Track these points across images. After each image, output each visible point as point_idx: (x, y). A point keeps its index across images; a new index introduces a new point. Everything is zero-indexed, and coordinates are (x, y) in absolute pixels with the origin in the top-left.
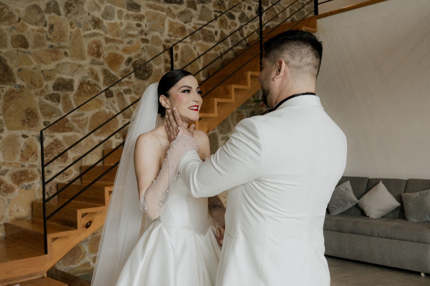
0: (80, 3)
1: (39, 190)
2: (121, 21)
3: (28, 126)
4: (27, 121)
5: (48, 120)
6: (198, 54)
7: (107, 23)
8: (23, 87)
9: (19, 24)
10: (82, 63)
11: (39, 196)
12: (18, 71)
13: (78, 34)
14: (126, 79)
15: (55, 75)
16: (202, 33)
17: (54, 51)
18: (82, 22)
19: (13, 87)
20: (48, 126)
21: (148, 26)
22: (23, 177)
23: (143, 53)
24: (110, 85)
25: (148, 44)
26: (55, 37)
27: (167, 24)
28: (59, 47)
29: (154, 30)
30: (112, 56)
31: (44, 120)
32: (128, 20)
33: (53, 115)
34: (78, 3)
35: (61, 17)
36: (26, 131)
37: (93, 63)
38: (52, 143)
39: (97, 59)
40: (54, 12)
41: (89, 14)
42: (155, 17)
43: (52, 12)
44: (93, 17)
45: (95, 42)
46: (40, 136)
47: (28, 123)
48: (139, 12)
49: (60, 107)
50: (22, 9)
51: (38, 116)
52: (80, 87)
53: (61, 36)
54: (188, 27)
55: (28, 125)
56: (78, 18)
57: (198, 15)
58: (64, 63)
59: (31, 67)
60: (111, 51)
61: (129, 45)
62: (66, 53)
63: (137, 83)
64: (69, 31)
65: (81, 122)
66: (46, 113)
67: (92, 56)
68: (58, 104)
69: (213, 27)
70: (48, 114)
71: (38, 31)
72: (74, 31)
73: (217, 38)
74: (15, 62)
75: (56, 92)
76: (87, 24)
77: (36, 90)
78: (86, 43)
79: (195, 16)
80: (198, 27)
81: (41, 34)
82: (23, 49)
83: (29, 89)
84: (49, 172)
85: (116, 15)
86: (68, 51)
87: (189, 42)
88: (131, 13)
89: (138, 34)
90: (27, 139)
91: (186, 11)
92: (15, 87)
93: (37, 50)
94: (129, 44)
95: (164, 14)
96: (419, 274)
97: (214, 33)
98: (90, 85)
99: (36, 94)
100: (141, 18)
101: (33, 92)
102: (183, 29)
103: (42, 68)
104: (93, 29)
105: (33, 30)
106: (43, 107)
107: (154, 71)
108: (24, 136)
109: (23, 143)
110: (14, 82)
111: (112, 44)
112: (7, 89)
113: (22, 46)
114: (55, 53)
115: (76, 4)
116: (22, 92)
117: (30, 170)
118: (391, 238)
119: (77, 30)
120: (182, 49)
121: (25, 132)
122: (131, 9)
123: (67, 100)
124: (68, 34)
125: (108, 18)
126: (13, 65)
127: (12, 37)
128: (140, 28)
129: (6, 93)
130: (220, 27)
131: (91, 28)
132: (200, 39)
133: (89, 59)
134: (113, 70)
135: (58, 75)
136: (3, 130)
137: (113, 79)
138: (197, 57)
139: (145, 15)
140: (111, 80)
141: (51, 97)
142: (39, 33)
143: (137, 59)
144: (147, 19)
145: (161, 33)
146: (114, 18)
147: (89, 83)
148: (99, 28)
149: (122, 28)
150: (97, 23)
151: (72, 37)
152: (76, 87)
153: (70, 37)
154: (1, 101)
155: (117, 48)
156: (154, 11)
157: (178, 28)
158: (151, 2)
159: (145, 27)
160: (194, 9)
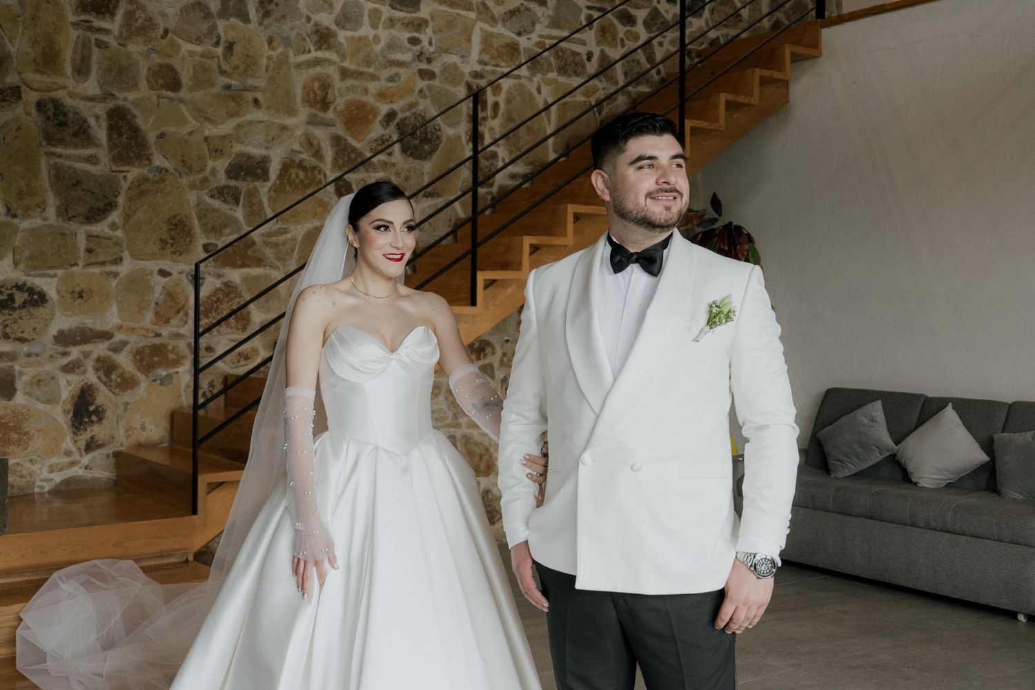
1: (187, 387)
2: (376, 32)
3: (172, 253)
4: (171, 241)
5: (212, 241)
6: (545, 101)
7: (346, 38)
8: (167, 171)
9: (164, 42)
10: (290, 121)
11: (186, 400)
12: (158, 137)
13: (283, 61)
14: (381, 157)
15: (231, 146)
16: (557, 56)
17: (233, 98)
18: (293, 35)
19: (145, 170)
20: (212, 252)
21: (433, 42)
22: (156, 359)
23: (421, 101)
24: (346, 169)
25: (432, 82)
26: (236, 68)
27: (476, 38)
28: (242, 88)
29: (447, 51)
30: (353, 108)
31: (205, 241)
32: (393, 31)
33: (223, 230)
35: (251, 26)
36: (168, 262)
37: (313, 121)
38: (218, 290)
39: (321, 114)
40: (237, 16)
41: (309, 19)
42: (451, 23)
43: (231, 16)
44: (316, 25)
45: (318, 78)
46: (193, 273)
47: (172, 245)
48: (415, 12)
49: (239, 214)
50: (172, 11)
51: (192, 232)
52: (283, 174)
53: (248, 66)
54: (524, 42)
55: (172, 249)
56: (284, 27)
57: (549, 16)
58: (252, 122)
59: (184, 131)
60: (351, 96)
61: (391, 84)
62: (256, 102)
63: (406, 166)
64: (266, 54)
65: (281, 247)
66: (210, 225)
67: (311, 107)
68: (235, 208)
69: (584, 43)
70: (213, 229)
71: (202, 56)
72: (274, 54)
73: (592, 68)
74: (152, 120)
75: (233, 183)
76: (304, 39)
77: (192, 178)
78: (299, 81)
79: (542, 19)
80: (548, 42)
81: (209, 62)
82: (170, 94)
83: (178, 176)
84: (209, 349)
85: (366, 19)
86: (260, 96)
87: (525, 77)
88: (398, 14)
89: (413, 61)
90: (168, 279)
91: (522, 8)
92: (150, 171)
93: (198, 94)
94: (390, 81)
95: (472, 15)
96: (1013, 615)
97: (585, 57)
98: (304, 169)
99: (192, 186)
100: (420, 25)
101: (184, 181)
102: (513, 49)
103: (207, 133)
104: (316, 50)
105: (192, 54)
106: (204, 213)
107: (444, 139)
108: (163, 273)
109: (161, 288)
110: (149, 160)
111: (355, 82)
112: (135, 175)
113: (167, 87)
114: (235, 101)
116: (164, 181)
117: (172, 343)
118: (954, 533)
119: (282, 53)
120: (509, 92)
121: (166, 264)
122: (398, 6)
123: (255, 201)
124: (264, 62)
125: (348, 26)
126: (149, 125)
127: (149, 69)
128: (418, 48)
129: (132, 183)
130: (598, 44)
131: (312, 48)
132: (552, 71)
133: (304, 113)
134: (355, 138)
135: (238, 148)
136: (121, 259)
137: (353, 156)
138: (542, 107)
139: (429, 18)
140: (349, 158)
141: (220, 193)
142: (203, 59)
143: (408, 114)
144: (433, 27)
145: (463, 57)
146: (361, 27)
147: (300, 165)
148: (329, 48)
149: (378, 48)
150: (324, 38)
151: (271, 68)
152: (273, 174)
153: (267, 68)
154: (121, 200)
155: (366, 91)
156: (448, 9)
157: (501, 47)
159: (427, 45)
160: (540, 5)
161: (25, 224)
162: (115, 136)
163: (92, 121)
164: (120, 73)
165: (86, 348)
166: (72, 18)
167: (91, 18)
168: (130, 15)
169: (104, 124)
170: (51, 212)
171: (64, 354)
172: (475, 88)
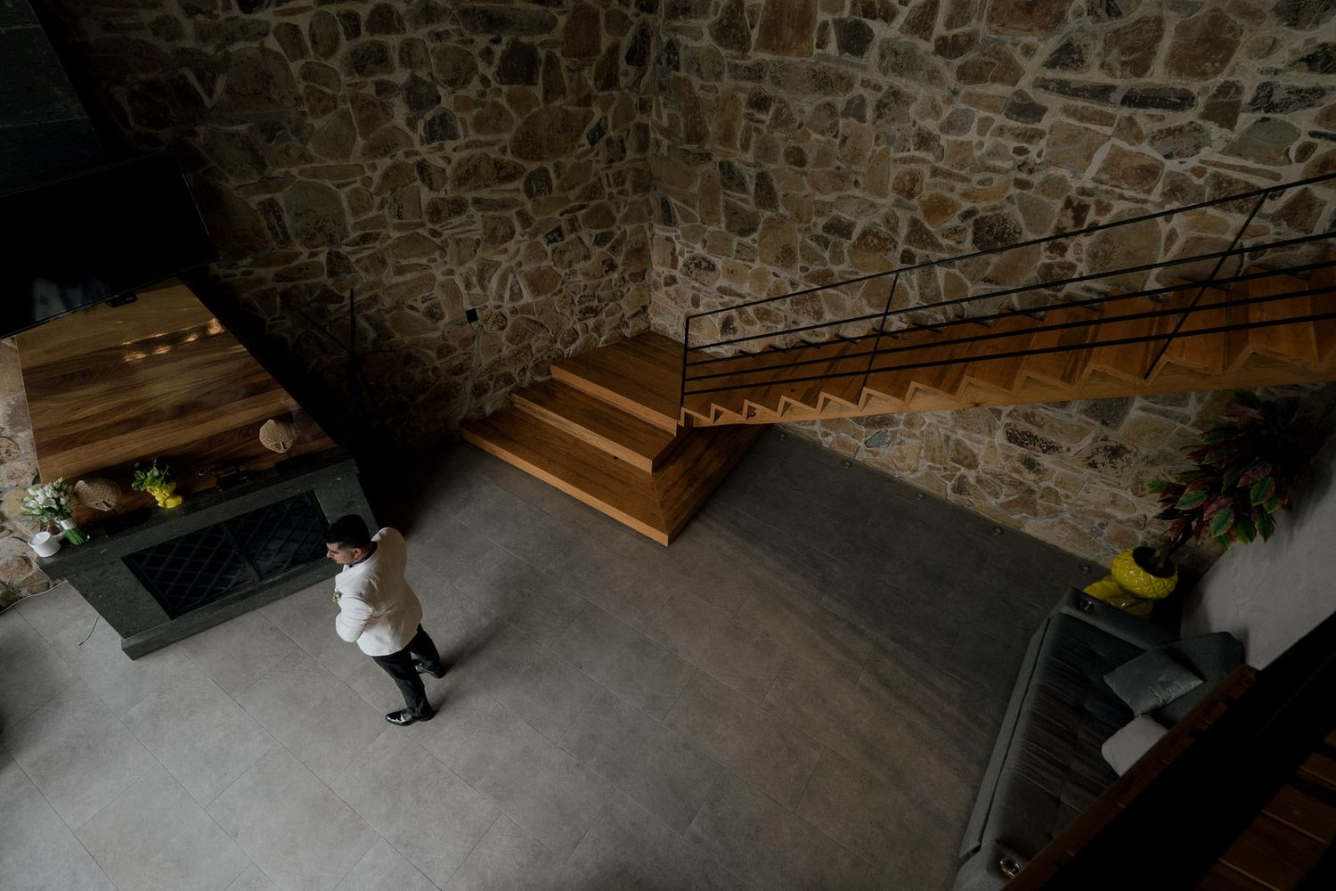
0: (903, 102)
2: (981, 138)
3: (782, 266)
4: (783, 259)
5: (807, 265)
6: (1172, 230)
7: (948, 142)
8: (786, 217)
9: (799, 132)
10: (880, 201)
12: (783, 196)
13: (885, 153)
15: (831, 211)
17: (841, 178)
18: (898, 135)
19: (774, 214)
21: (1043, 154)
23: (1009, 205)
24: (916, 245)
25: (1026, 192)
26: (847, 156)
27: (1100, 157)
28: (848, 171)
29: (1056, 165)
30: (935, 201)
31: (803, 265)
32: (999, 139)
33: (815, 262)
34: (899, 102)
35: (866, 125)
37: (898, 204)
39: (905, 200)
40: (855, 116)
41: (915, 123)
42: (1072, 138)
43: (850, 116)
44: (920, 129)
45: (910, 173)
47: (783, 261)
48: (1034, 123)
49: (827, 255)
50: (808, 109)
51: (796, 257)
52: (863, 237)
53: (855, 156)
54: (1174, 166)
55: (783, 264)
56: (892, 127)
57: (1229, 140)
58: (849, 196)
59: (802, 194)
60: (937, 191)
61: (980, 187)
62: (856, 183)
64: (871, 148)
66: (807, 257)
67: (899, 193)
68: (824, 250)
69: (1276, 177)
70: (808, 260)
71: (824, 143)
72: (879, 149)
73: (1272, 207)
74: (782, 184)
75: (825, 235)
76: (906, 140)
77: (802, 225)
78: (895, 172)
79: (1217, 143)
81: (828, 149)
82: (798, 169)
83: (793, 222)
85: (974, 126)
86: (860, 180)
87: (1153, 202)
88: (1013, 123)
89: (1012, 169)
90: (778, 278)
91: (1189, 128)
92: (776, 215)
93: (817, 170)
94: (979, 184)
95: (1108, 130)
98: (879, 238)
99: (800, 230)
100: (1033, 136)
101: (796, 226)
102: (1150, 172)
103: (816, 198)
104: (915, 150)
105: (818, 141)
106: (804, 248)
107: (1021, 242)
108: (775, 274)
110: (776, 208)
111: (945, 181)
112: (768, 215)
113: (795, 164)
114: (841, 180)
115: (896, 102)
116: (783, 223)
119: (885, 149)
120: (1119, 214)
121: (778, 271)
122: (1015, 116)
124: (869, 154)
125: (952, 131)
126: (779, 187)
127: (786, 150)
128: (1023, 158)
129: (766, 219)
131: (912, 148)
133: (892, 197)
134: (931, 224)
135: (835, 212)
136: (754, 260)
137: (925, 236)
138: (1164, 235)
139: (1048, 130)
140: (921, 237)
141: (817, 239)
142: (825, 146)
143: (990, 214)
144: (1048, 140)
145: (1075, 172)
146: (966, 133)
147: (877, 234)
148: (927, 150)
149: (977, 153)
150: (925, 141)
151: (873, 160)
152: (855, 235)
153: (870, 159)
154: (760, 227)
155: (952, 190)
156: (1076, 123)
157: (1132, 168)
158: (1079, 103)
159: (1035, 156)
160: (1221, 126)
161: (710, 228)
162: (759, 190)
163: (747, 179)
164: (766, 151)
165: (733, 298)
166: (744, 111)
167: (755, 113)
168: (778, 111)
169: (754, 181)
170: (723, 225)
171: (722, 298)
172: (1075, 204)
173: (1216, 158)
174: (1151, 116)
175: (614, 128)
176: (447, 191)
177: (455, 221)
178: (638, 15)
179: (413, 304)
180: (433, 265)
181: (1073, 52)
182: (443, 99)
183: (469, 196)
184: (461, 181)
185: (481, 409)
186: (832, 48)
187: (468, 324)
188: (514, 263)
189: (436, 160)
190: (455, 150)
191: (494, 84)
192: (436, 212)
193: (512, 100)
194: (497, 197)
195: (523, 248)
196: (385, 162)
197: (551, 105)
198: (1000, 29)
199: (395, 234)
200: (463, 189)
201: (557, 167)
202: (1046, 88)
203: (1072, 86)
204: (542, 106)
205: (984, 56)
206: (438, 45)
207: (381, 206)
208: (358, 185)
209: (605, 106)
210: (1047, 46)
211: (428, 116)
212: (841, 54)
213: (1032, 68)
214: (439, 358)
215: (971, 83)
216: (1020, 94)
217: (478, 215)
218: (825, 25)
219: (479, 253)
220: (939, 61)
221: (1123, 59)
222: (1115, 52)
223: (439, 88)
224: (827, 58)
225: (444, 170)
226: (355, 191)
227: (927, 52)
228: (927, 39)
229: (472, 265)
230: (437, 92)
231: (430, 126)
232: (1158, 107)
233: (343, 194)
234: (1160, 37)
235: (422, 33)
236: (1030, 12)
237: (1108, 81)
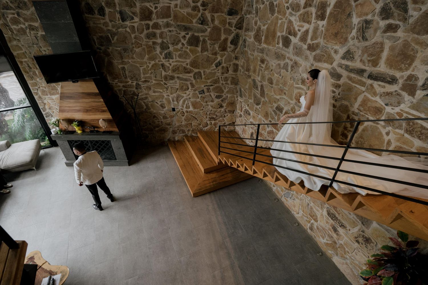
5: (271, 120)
8: (267, 102)
9: (272, 72)
10: (291, 102)
13: (293, 84)
17: (282, 91)
18: (296, 78)
21: (340, 94)
26: (282, 83)
27: (360, 100)
28: (283, 89)
29: (345, 100)
34: (297, 66)
35: (288, 73)
37: (296, 104)
39: (298, 103)
40: (285, 69)
41: (301, 75)
42: (350, 89)
44: (302, 77)
45: (299, 93)
48: (338, 81)
49: (276, 118)
50: (274, 65)
51: (269, 116)
53: (285, 84)
56: (295, 75)
57: (413, 103)
58: (283, 98)
59: (271, 94)
62: (285, 93)
64: (289, 82)
67: (296, 100)
68: (276, 116)
70: (271, 118)
75: (276, 110)
76: (298, 80)
77: (271, 105)
78: (295, 92)
79: (406, 103)
81: (279, 80)
82: (270, 85)
91: (394, 93)
92: (265, 100)
93: (276, 87)
95: (363, 89)
99: (270, 107)
100: (336, 86)
101: (269, 105)
103: (275, 97)
105: (276, 76)
106: (271, 114)
110: (265, 98)
113: (270, 83)
121: (264, 120)
127: (268, 78)
131: (300, 84)
133: (294, 101)
135: (279, 103)
136: (259, 115)
139: (342, 85)
141: (274, 111)
144: (342, 89)
145: (351, 104)
148: (304, 85)
150: (303, 82)
153: (289, 86)
154: (261, 103)
156: (351, 83)
157: (372, 107)
158: (353, 75)
159: (338, 94)
160: (409, 95)
161: (250, 101)
162: (261, 90)
163: (259, 86)
164: (263, 77)
166: (259, 63)
167: (261, 64)
168: (267, 64)
170: (253, 100)
172: (351, 118)
173: (407, 110)
174: (379, 85)
175: (225, 63)
176: (170, 73)
177: (171, 82)
178: (236, 30)
179: (157, 102)
180: (163, 92)
181: (350, 54)
182: (170, 48)
183: (176, 75)
184: (174, 71)
185: (174, 138)
186: (281, 45)
187: (172, 112)
188: (188, 97)
189: (167, 64)
190: (172, 62)
191: (186, 46)
192: (166, 78)
193: (190, 50)
194: (184, 77)
195: (191, 93)
196: (153, 62)
197: (203, 54)
198: (327, 42)
199: (154, 82)
200: (174, 73)
201: (204, 72)
202: (341, 67)
203: (350, 68)
204: (200, 53)
205: (322, 52)
206: (170, 33)
207: (151, 73)
208: (145, 67)
209: (222, 56)
210: (342, 51)
211: (166, 52)
212: (283, 47)
213: (337, 58)
214: (163, 119)
215: (318, 62)
216: (333, 68)
217: (178, 81)
218: (279, 37)
219: (178, 92)
220: (308, 52)
221: (369, 59)
222: (366, 55)
223: (169, 45)
224: (279, 48)
225: (169, 67)
226: (144, 69)
227: (305, 49)
228: (305, 44)
229: (175, 95)
230: (168, 46)
231: (166, 54)
232: (382, 81)
233: (141, 69)
234: (382, 51)
235: (166, 30)
236: (336, 37)
237: (363, 67)
